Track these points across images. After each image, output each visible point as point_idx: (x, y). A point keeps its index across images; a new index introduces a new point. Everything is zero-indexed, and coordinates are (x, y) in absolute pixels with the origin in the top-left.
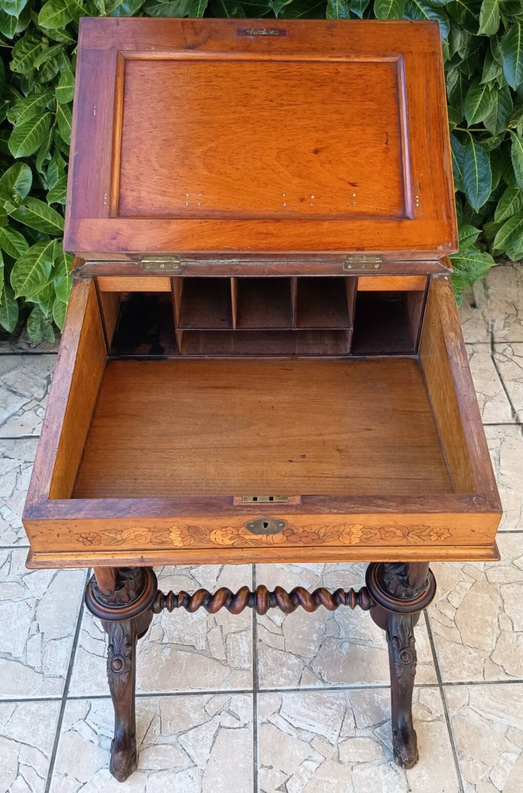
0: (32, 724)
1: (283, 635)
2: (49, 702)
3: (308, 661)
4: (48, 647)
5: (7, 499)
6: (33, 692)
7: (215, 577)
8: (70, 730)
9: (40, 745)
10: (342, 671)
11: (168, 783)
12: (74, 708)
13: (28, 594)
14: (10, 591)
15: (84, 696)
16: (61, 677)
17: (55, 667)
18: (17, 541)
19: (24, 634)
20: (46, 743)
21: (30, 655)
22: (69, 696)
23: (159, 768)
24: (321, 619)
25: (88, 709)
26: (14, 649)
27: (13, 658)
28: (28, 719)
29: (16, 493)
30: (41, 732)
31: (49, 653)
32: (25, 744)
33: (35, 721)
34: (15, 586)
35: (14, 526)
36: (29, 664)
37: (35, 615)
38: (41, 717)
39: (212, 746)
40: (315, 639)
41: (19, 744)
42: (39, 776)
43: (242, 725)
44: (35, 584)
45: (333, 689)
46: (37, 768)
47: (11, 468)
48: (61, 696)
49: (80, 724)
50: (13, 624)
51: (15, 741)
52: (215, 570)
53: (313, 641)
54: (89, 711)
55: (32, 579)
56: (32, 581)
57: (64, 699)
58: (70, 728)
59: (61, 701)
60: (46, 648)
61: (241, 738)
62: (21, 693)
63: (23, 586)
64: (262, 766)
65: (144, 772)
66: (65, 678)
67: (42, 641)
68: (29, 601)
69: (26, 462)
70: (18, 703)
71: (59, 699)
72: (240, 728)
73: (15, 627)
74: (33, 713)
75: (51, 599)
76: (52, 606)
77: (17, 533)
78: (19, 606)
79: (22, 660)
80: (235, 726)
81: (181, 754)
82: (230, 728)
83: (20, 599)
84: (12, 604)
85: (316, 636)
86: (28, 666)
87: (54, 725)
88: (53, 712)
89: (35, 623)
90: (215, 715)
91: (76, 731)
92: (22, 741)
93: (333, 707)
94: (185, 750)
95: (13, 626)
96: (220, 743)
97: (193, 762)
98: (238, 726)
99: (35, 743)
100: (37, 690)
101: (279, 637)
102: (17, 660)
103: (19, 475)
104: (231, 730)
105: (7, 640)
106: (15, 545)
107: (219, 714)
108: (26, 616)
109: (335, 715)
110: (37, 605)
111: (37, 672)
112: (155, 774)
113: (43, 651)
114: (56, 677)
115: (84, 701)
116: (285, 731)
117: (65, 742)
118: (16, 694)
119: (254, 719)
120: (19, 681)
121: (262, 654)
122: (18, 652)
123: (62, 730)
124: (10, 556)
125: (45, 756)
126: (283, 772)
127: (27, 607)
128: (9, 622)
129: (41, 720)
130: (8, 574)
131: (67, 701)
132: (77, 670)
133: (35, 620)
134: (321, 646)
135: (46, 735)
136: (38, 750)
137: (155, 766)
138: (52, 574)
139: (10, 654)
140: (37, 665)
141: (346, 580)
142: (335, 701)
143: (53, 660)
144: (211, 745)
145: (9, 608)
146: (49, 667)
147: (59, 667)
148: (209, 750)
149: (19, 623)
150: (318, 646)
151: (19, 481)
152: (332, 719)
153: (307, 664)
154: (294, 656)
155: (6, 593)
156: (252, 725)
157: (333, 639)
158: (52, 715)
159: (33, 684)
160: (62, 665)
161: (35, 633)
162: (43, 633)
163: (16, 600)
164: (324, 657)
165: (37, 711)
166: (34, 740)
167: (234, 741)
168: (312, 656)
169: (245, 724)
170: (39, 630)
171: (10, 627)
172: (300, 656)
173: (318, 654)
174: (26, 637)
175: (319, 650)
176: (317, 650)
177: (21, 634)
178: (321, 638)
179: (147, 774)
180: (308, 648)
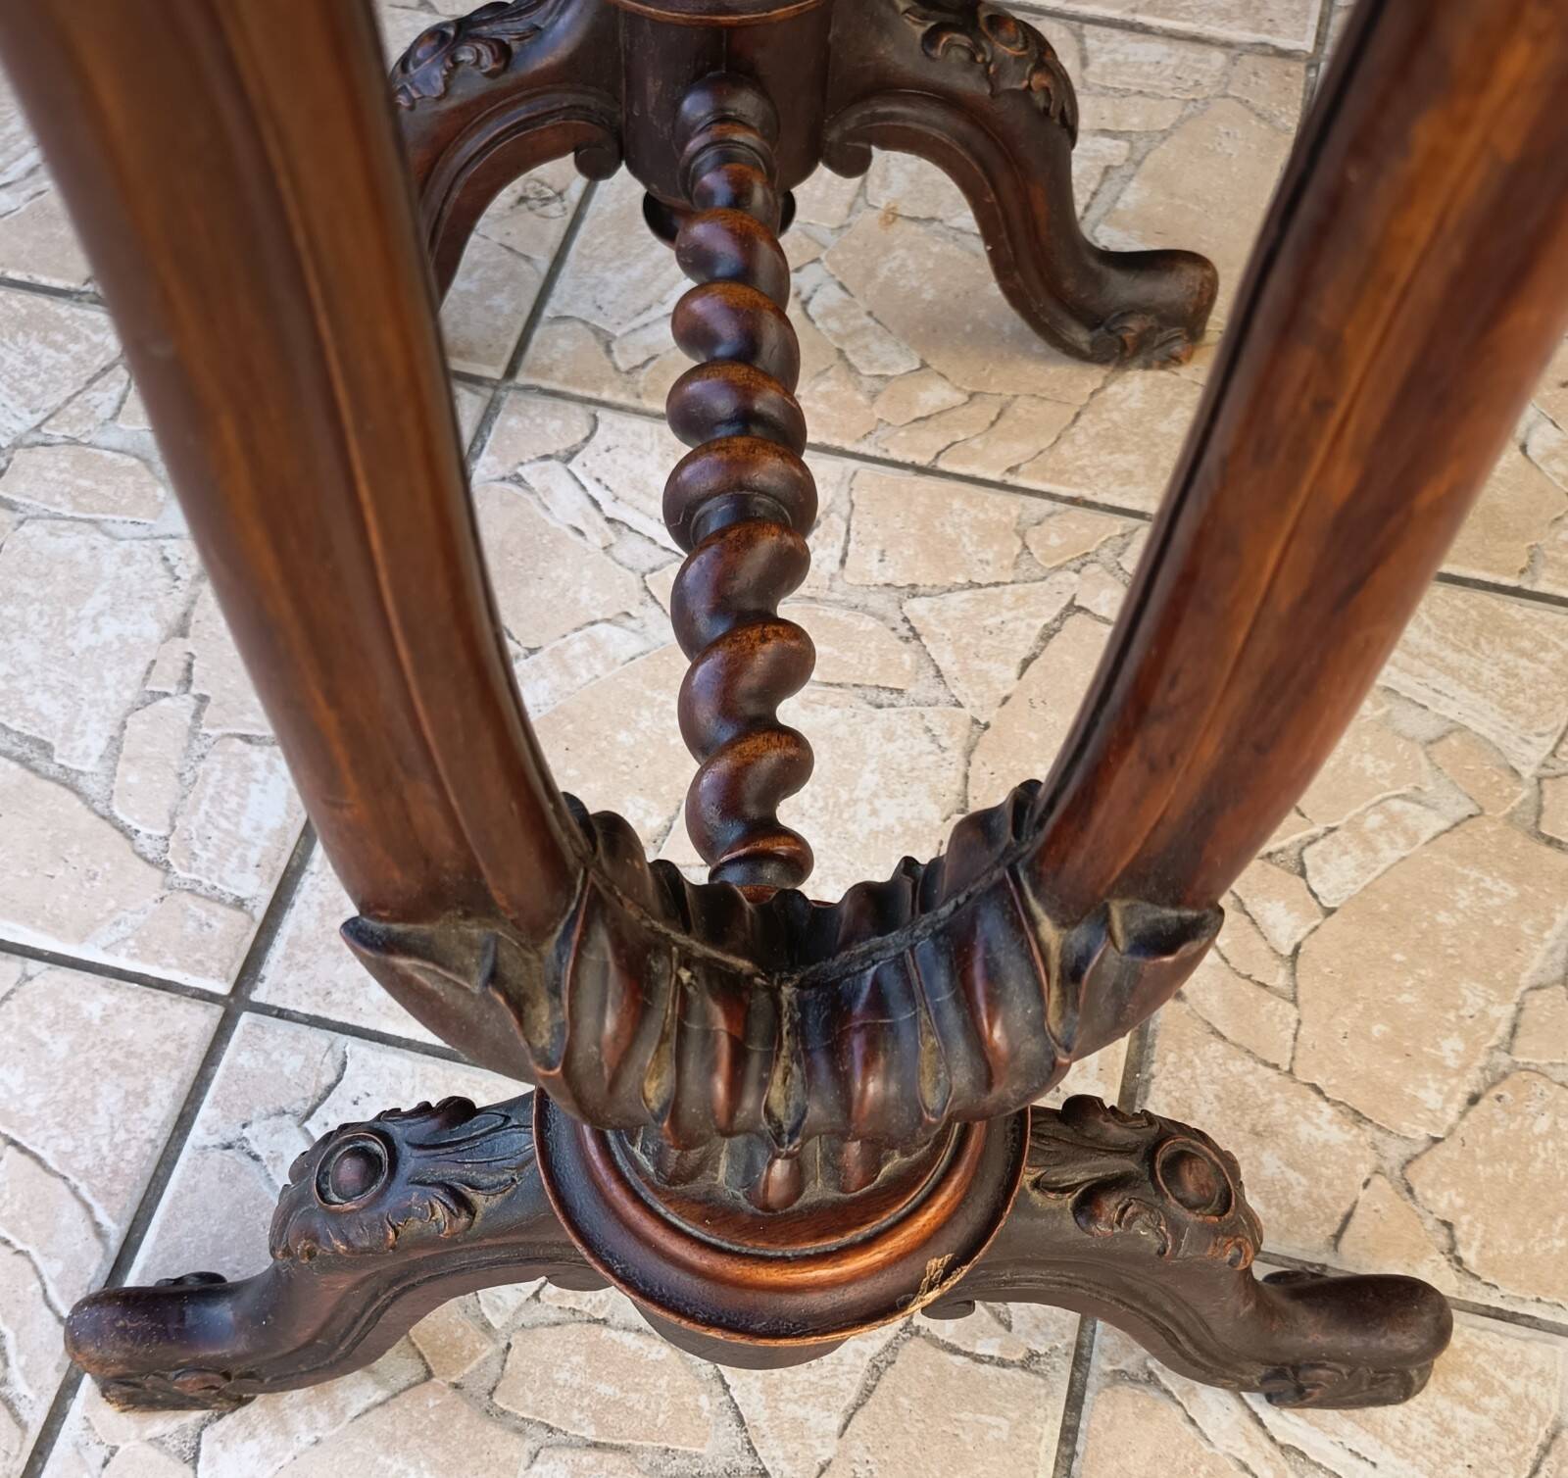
0: (73, 1072)
1: (1294, 1001)
2: (164, 997)
3: (1395, 1152)
4: (214, 764)
6: (106, 934)
7: (1018, 660)
8: (229, 1147)
9: (87, 1174)
10: (1560, 1243)
12: (268, 1054)
14: (103, 490)
15: (322, 1014)
16: (239, 904)
17: (223, 856)
19: (118, 685)
20: (115, 1172)
21: (130, 776)
22: (259, 995)
23: (590, 1433)
24: (1499, 975)
25: (328, 1078)
26: (68, 729)
27: (53, 770)
28: (60, 1047)
30: (102, 1119)
31: (210, 791)
32: (23, 1150)
33: (87, 1063)
34: (130, 470)
36: (117, 812)
37: (186, 615)
38: (117, 1055)
39: (857, 1407)
40: (1452, 1062)
42: (50, 1305)
43: (1020, 1356)
45: (1499, 1315)
46: (51, 1269)
48: (223, 988)
49: (275, 1131)
50: (84, 631)
52: (1022, 626)
53: (1438, 1065)
54: (330, 1089)
57: (235, 1003)
58: (231, 1136)
59: (218, 1010)
60: (203, 765)
61: (1001, 1414)
62: (55, 926)
63: (164, 484)
65: (519, 1431)
66: (260, 914)
67: (193, 733)
68: (174, 550)
70: (34, 966)
71: (210, 997)
72: (1002, 1363)
73: (92, 639)
74: (87, 1025)
78: (128, 558)
79: (92, 787)
80: (980, 1350)
81: (704, 1400)
82: (955, 1351)
84: (101, 540)
85: (1460, 1046)
86: (108, 818)
87: (167, 1103)
88: (170, 1047)
89: (180, 646)
91: (256, 1158)
93: (1485, 1401)
94: (727, 1387)
95: (86, 637)
96: (895, 1406)
97: (752, 1451)
98: (996, 1353)
99: (64, 1156)
100: (124, 929)
101: (1273, 1003)
102: (69, 781)
104: (959, 1360)
105: (48, 688)
108: (147, 608)
109: (1490, 1443)
111: (142, 856)
112: (568, 1454)
113: (189, 776)
114: (221, 901)
115: (320, 1038)
116: (1222, 1445)
117: (194, 1190)
118: (32, 924)
119: (1079, 1345)
120: (60, 872)
121: (1171, 1058)
122: (84, 752)
123: (197, 1134)
125: (97, 1225)
127: (159, 569)
128: (70, 613)
129: (114, 1064)
130: (114, 418)
131: (246, 1019)
132: (318, 897)
133: (183, 633)
134: (1474, 1100)
135: (121, 1136)
136: (74, 1191)
137: (576, 1416)
139: (46, 748)
140: (150, 829)
142: (1501, 1375)
143: (224, 824)
144: (851, 1398)
145: (83, 555)
146: (197, 848)
147: (243, 860)
148: (837, 1422)
149: (110, 628)
150: (1461, 1097)
152: (1471, 1457)
153: (1386, 1166)
154: (1328, 1110)
155: (84, 492)
156: (1064, 1367)
157: (1541, 1085)
158: (166, 1056)
159: (111, 904)
160: (254, 856)
161: (172, 690)
162: (203, 699)
163: (120, 530)
164: (1480, 1153)
165: (105, 1020)
166: (66, 1144)
167: (966, 1416)
168: (1422, 1133)
169: (1033, 1355)
170: (189, 681)
171: (73, 636)
172: (1358, 1117)
173: (1451, 1131)
174: (128, 695)
175: (1463, 1115)
176: (1452, 1115)
177: (110, 678)
178: (1481, 1061)
179: (530, 1445)
180: (1409, 1090)
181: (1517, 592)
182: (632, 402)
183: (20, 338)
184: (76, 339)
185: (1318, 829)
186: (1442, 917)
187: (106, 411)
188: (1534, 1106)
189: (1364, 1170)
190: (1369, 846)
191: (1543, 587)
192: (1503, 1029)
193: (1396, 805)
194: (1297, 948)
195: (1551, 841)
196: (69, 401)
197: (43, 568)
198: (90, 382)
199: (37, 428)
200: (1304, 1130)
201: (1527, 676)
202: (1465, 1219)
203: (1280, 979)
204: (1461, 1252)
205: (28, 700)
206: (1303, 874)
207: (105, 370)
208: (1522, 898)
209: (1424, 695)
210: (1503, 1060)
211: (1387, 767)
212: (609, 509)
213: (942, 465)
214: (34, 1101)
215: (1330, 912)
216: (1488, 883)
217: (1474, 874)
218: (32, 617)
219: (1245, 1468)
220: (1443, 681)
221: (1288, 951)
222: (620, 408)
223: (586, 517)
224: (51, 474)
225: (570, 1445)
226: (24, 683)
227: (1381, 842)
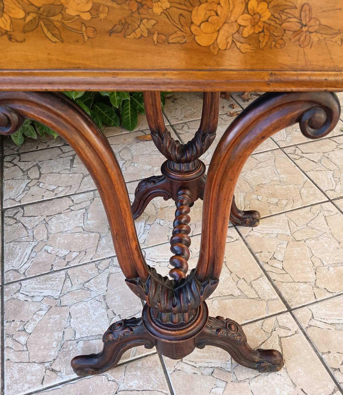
0: (144, 375)
1: (288, 273)
2: (149, 357)
3: (313, 284)
5: (46, 241)
8: (175, 371)
9: (158, 388)
11: (266, 384)
13: (93, 294)
14: (79, 296)
18: (67, 264)
20: (161, 385)
23: (254, 376)
29: (50, 236)
30: (154, 379)
32: (146, 390)
33: (145, 373)
34: (81, 291)
35: (60, 256)
37: (107, 306)
38: (148, 369)
40: (310, 271)
41: (141, 391)
43: (294, 333)
44: (96, 287)
45: (339, 295)
47: (38, 222)
49: (179, 365)
50: (93, 316)
51: (137, 391)
55: (92, 284)
56: (93, 286)
57: (159, 352)
59: (157, 354)
61: (298, 341)
63: (88, 290)
64: (323, 353)
65: (245, 382)
68: (97, 298)
69: (47, 216)
71: (155, 353)
72: (293, 335)
73: (95, 317)
75: (113, 293)
76: (116, 297)
77: (65, 259)
78: (91, 303)
80: (289, 335)
82: (287, 337)
83: (90, 299)
84: (85, 303)
85: (309, 268)
87: (161, 371)
88: (155, 363)
89: (110, 310)
90: (272, 332)
92: (142, 389)
95: (94, 317)
96: (285, 347)
99: (152, 387)
100: (135, 352)
101: (285, 275)
103: (47, 225)
104: (288, 337)
105: (94, 327)
106: (66, 267)
107: (275, 330)
108: (100, 308)
110: (105, 299)
112: (253, 380)
116: (325, 329)
119: (300, 327)
121: (280, 288)
123: (168, 372)
124: (67, 274)
125: (165, 393)
126: (339, 353)
127: (97, 302)
128: (89, 315)
129: (149, 371)
130: (72, 286)
134: (316, 273)
135: (158, 379)
136: (158, 391)
138: (106, 277)
141: (308, 233)
145: (84, 306)
149: (97, 314)
151: (49, 228)
155: (76, 298)
156: (300, 330)
157: (321, 268)
161: (114, 317)
162: (119, 315)
163: (87, 300)
164: (321, 279)
165: (142, 365)
166: (151, 385)
167: (295, 344)
168: (314, 280)
169: (296, 331)
170: (115, 314)
171: (92, 318)
172: (306, 283)
173: (316, 278)
174: (107, 321)
175: (316, 276)
176: (315, 277)
177: (103, 320)
178: (313, 269)
179: (248, 382)
180: (308, 276)
181: (271, 216)
182: (147, 247)
183: (47, 282)
184: (56, 278)
185: (273, 253)
186: (295, 255)
187: (70, 285)
188: (322, 270)
189: (311, 288)
190: (280, 252)
191: (273, 214)
192: (312, 264)
193: (279, 246)
194: (283, 267)
195: (298, 241)
196: (63, 287)
197: (79, 312)
198: (64, 283)
199: (61, 293)
200: (301, 287)
201: (280, 224)
202: (326, 287)
203: (284, 272)
204: (329, 291)
205: (92, 330)
206: (276, 259)
207: (65, 280)
208: (301, 249)
209: (271, 232)
210: (315, 267)
211: (274, 242)
212: (156, 261)
213: (194, 235)
214: (141, 383)
215: (283, 261)
216: (296, 249)
217: (294, 249)
218: (83, 319)
219: (329, 329)
220: (272, 230)
221: (282, 268)
222: (146, 248)
223: (153, 264)
224: (69, 298)
225: (252, 379)
226: (90, 328)
227: (281, 251)
